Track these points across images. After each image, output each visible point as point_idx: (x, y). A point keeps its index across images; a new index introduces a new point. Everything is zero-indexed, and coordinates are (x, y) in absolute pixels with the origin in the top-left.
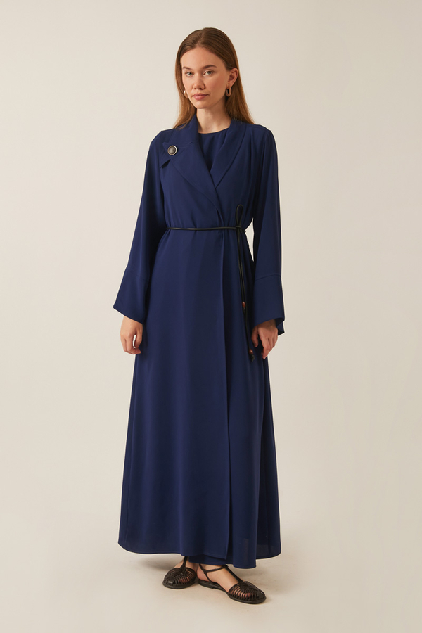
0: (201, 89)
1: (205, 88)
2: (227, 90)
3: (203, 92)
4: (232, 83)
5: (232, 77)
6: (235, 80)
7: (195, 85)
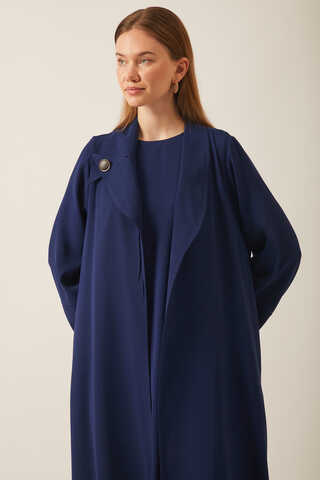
0: (134, 81)
1: (140, 80)
2: (173, 84)
3: (138, 85)
4: (180, 77)
5: (180, 70)
6: (184, 73)
7: (127, 77)
